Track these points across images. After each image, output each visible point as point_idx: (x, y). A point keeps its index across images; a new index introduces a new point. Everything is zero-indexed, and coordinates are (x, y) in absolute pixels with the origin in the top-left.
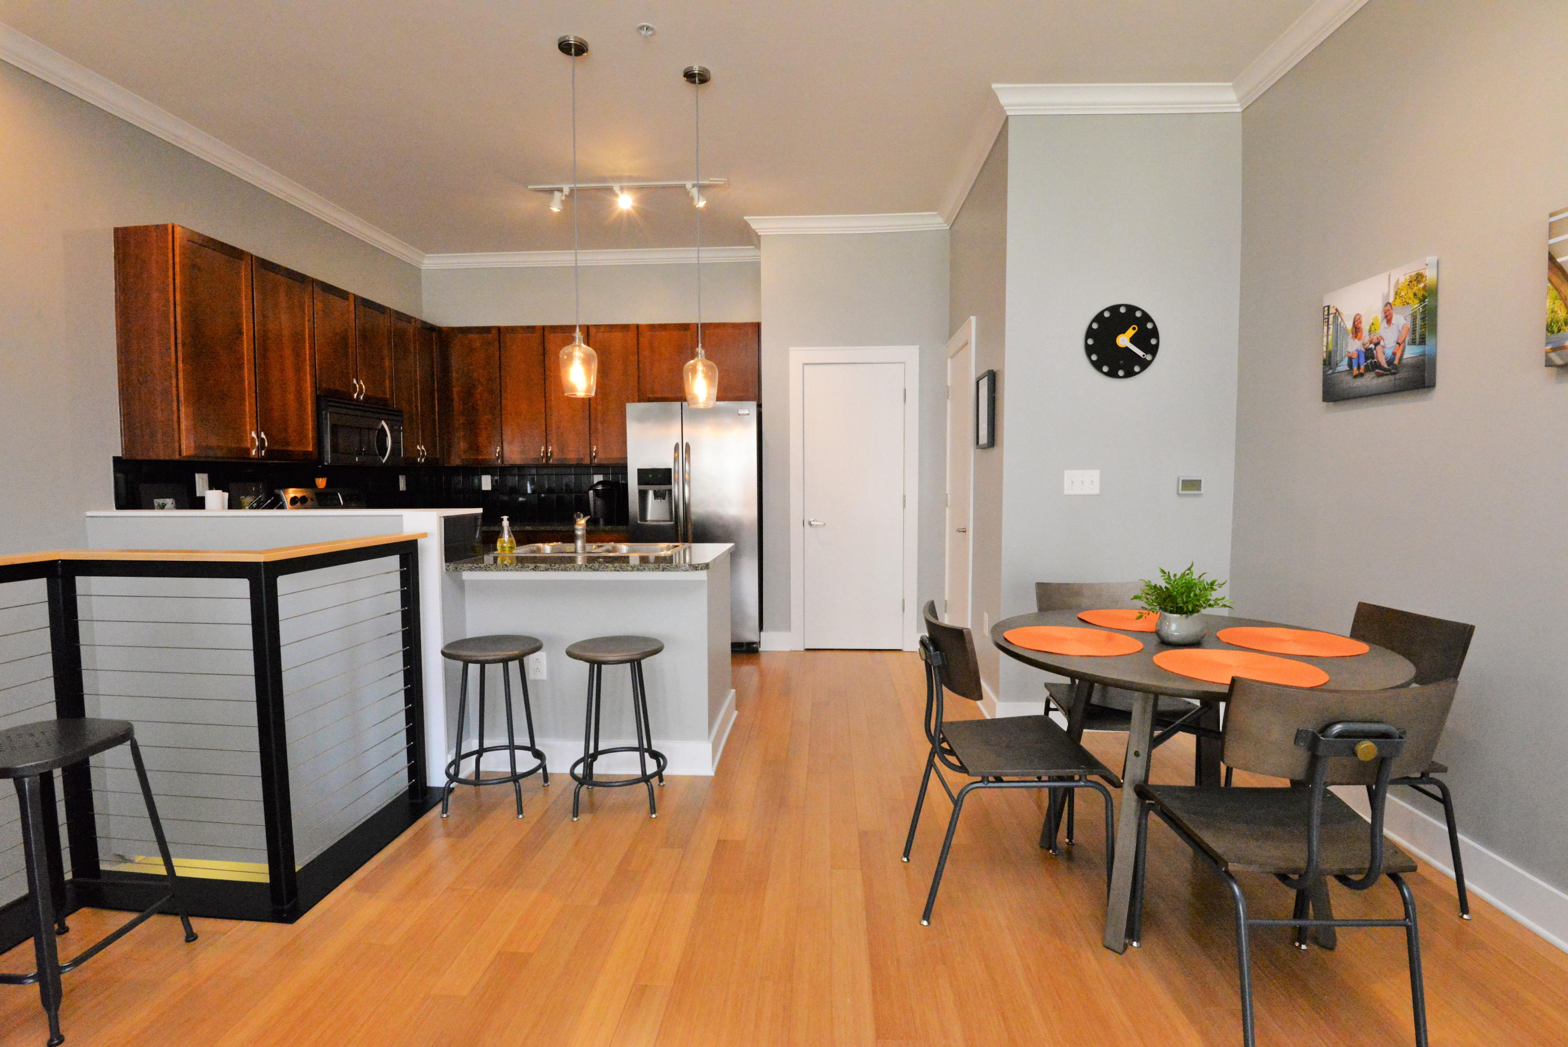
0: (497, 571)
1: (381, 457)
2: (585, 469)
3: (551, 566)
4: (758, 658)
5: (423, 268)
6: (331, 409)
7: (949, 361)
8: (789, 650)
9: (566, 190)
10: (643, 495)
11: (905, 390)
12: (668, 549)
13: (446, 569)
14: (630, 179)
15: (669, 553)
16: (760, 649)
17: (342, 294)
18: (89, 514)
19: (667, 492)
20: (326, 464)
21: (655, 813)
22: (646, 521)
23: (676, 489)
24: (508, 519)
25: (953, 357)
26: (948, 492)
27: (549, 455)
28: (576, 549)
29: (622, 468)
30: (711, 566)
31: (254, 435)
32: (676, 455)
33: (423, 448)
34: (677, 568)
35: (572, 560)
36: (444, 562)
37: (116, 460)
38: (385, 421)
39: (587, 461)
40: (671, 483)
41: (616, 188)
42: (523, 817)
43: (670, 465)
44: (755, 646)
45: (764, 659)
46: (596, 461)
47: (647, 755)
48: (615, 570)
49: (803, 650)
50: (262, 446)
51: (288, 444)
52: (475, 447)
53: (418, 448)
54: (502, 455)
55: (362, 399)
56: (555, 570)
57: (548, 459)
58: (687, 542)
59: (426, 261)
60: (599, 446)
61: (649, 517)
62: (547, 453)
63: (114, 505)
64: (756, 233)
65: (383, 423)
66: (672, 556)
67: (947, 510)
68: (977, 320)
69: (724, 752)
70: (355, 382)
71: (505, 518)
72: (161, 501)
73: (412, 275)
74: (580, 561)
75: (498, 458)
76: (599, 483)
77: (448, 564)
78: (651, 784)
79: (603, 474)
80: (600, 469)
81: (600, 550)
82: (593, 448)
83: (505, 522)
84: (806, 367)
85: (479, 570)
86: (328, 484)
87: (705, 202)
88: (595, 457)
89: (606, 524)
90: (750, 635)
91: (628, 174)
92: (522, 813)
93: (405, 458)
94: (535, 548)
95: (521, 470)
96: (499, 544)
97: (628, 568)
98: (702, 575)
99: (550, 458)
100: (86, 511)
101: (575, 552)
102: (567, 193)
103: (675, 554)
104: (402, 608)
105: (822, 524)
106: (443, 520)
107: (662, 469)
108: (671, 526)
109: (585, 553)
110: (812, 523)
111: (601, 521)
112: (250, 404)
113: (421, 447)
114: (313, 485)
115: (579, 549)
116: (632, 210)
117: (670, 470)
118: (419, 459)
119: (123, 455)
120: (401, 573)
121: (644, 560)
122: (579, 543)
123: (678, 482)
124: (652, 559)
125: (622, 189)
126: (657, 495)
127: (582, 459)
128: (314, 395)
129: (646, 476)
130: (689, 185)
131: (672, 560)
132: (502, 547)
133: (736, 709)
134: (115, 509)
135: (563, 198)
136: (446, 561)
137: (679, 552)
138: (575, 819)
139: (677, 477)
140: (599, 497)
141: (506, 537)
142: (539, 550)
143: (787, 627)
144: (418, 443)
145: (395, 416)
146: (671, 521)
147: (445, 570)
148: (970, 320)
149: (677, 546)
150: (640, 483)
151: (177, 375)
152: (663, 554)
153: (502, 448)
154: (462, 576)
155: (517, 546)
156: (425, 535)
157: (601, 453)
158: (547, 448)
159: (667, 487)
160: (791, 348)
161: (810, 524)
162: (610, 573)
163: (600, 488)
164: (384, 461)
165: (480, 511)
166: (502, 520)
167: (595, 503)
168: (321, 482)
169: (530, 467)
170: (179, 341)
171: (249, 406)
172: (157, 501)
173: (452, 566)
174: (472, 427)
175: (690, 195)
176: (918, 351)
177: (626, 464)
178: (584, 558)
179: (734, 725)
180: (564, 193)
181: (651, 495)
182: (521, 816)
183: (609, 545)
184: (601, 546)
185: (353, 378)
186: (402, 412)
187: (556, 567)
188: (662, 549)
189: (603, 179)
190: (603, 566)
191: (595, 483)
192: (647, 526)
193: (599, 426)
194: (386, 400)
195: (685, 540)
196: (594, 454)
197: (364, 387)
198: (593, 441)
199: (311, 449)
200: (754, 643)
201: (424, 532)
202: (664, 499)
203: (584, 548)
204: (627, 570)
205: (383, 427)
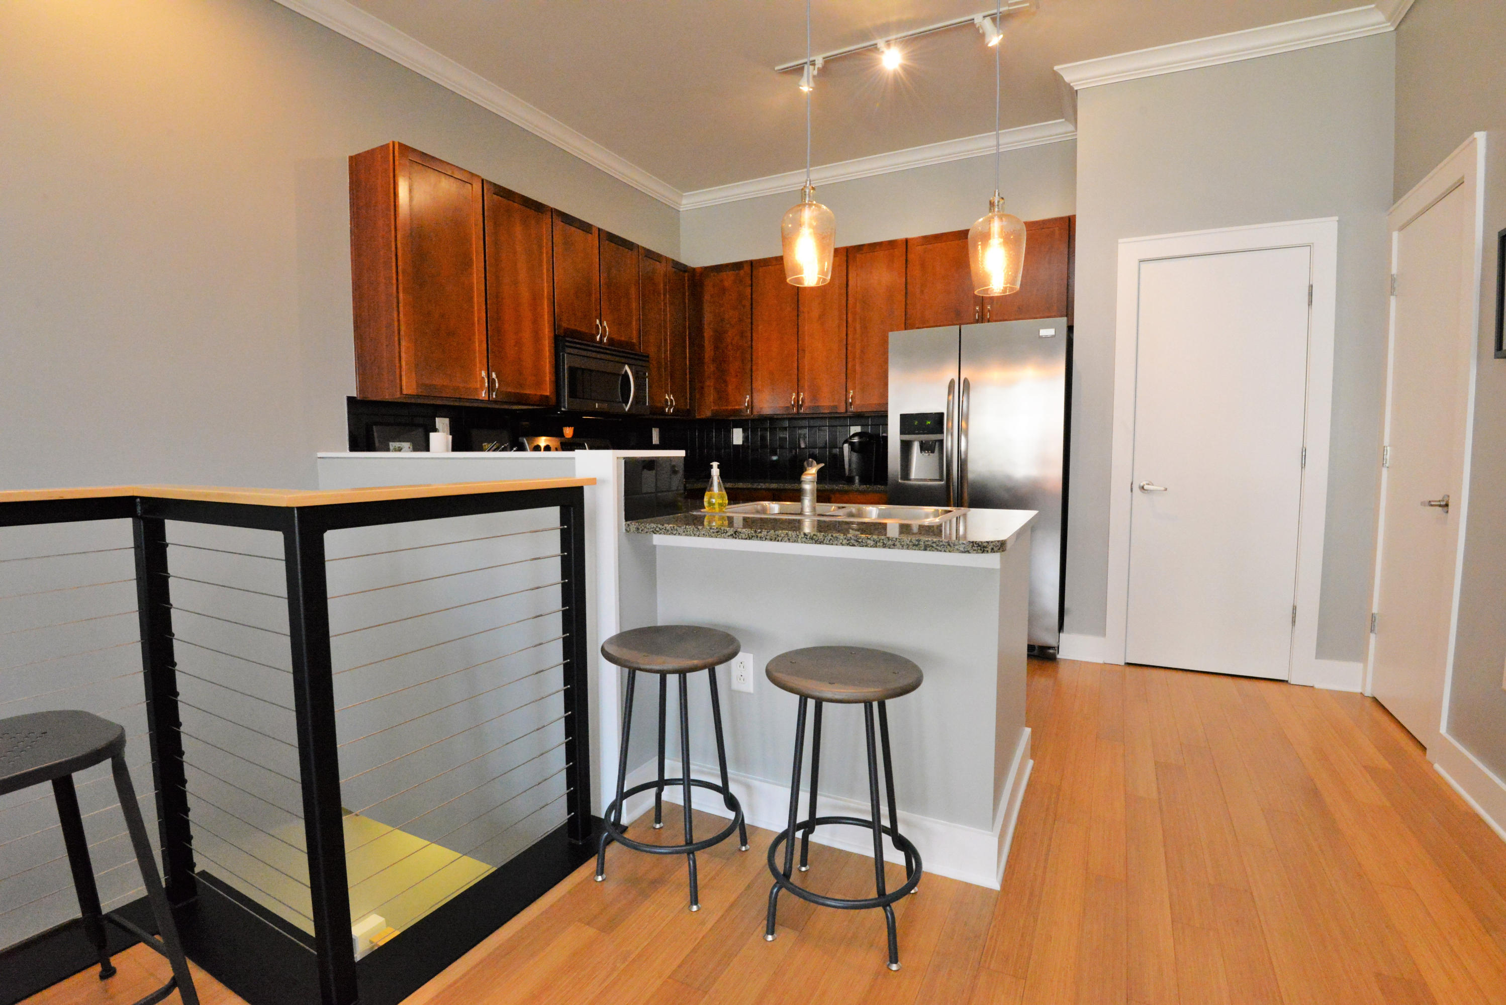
0: (686, 535)
1: (624, 405)
2: (839, 419)
3: (756, 532)
4: (1056, 671)
5: (681, 210)
6: (568, 350)
7: (1395, 235)
8: (1101, 662)
9: (819, 62)
10: (906, 447)
11: (1311, 287)
12: (936, 514)
13: (626, 530)
14: (900, 25)
15: (937, 520)
16: (1058, 656)
17: (586, 227)
18: (320, 455)
19: (937, 444)
20: (563, 409)
21: (896, 962)
22: (910, 480)
23: (950, 442)
24: (719, 467)
25: (1401, 229)
26: (1387, 441)
27: (800, 403)
28: (802, 509)
29: (882, 417)
30: (1009, 546)
31: (484, 374)
32: (951, 397)
33: (672, 398)
34: (949, 547)
35: (795, 526)
36: (624, 520)
37: (350, 400)
38: (630, 366)
39: (842, 409)
40: (942, 432)
41: (881, 43)
42: (699, 909)
43: (944, 410)
44: (1051, 651)
45: (1064, 672)
46: (852, 409)
47: (887, 840)
48: (848, 544)
49: (1123, 664)
50: (491, 388)
51: (521, 385)
52: (722, 395)
53: (667, 397)
54: (751, 405)
55: (605, 341)
56: (761, 538)
57: (799, 407)
58: (962, 506)
59: (684, 201)
60: (857, 390)
61: (913, 475)
62: (798, 401)
63: (348, 447)
64: (1071, 88)
65: (627, 368)
66: (941, 525)
67: (1385, 472)
68: (1488, 140)
69: (1015, 838)
70: (598, 322)
71: (715, 464)
72: (397, 444)
73: (671, 215)
74: (807, 528)
75: (747, 408)
76: (855, 435)
77: (628, 522)
78: (891, 909)
79: (862, 425)
80: (858, 417)
81: (841, 512)
82: (850, 393)
83: (715, 471)
84: (1143, 265)
85: (664, 534)
86: (575, 434)
87: (1001, 36)
88: (851, 404)
89: (862, 482)
90: (1048, 639)
91: (894, 18)
92: (696, 903)
93: (651, 407)
94: (759, 507)
95: (772, 421)
96: (706, 499)
97: (869, 542)
98: (992, 560)
99: (801, 406)
100: (318, 452)
101: (801, 514)
102: (820, 66)
103: (945, 522)
104: (562, 580)
105: (1163, 489)
106: (623, 461)
107: (931, 414)
108: (942, 486)
109: (814, 515)
110: (1146, 487)
111: (857, 479)
112: (480, 342)
113: (669, 397)
114: (560, 434)
115: (807, 509)
116: (900, 71)
117: (942, 414)
118: (667, 409)
119: (357, 395)
120: (562, 530)
121: (905, 529)
122: (808, 502)
123: (952, 435)
124: (915, 529)
125: (888, 43)
126: (924, 447)
127: (836, 407)
128: (552, 335)
129: (910, 423)
130: (978, 18)
131: (941, 531)
132: (710, 504)
133: (1032, 758)
134: (348, 451)
135: (815, 72)
136: (627, 519)
137: (950, 521)
138: (770, 938)
139: (951, 425)
140: (855, 451)
141: (716, 493)
142: (764, 510)
143: (1100, 629)
144: (666, 392)
145: (639, 359)
146: (941, 480)
147: (624, 531)
148: (1475, 139)
149: (950, 511)
150: (902, 432)
151: (398, 307)
152: (927, 522)
153: (752, 397)
154: (652, 539)
155: (729, 504)
156: (593, 481)
157: (859, 400)
158: (798, 395)
159: (937, 437)
160: (1120, 241)
161: (1142, 488)
162: (840, 548)
163: (856, 440)
164: (627, 409)
165: (682, 453)
166: (711, 467)
167: (850, 460)
168: (568, 432)
169: (784, 419)
170: (400, 268)
171: (479, 344)
172: (392, 445)
173: (634, 525)
174: (721, 376)
175: (981, 31)
176: (1336, 225)
177: (886, 411)
178: (813, 521)
179: (1029, 785)
180: (817, 67)
181: (916, 447)
182: (695, 908)
183: (853, 508)
184: (843, 507)
185: (596, 318)
186: (648, 357)
187: (762, 535)
188: (928, 515)
189: (864, 35)
190: (830, 537)
191: (851, 434)
192: (912, 486)
193: (858, 368)
194: (633, 344)
195: (959, 504)
196: (850, 401)
197: (607, 329)
198: (850, 384)
199: (548, 394)
200: (1050, 648)
201: (592, 477)
202: (933, 452)
203: (814, 509)
204: (866, 546)
205: (626, 372)
